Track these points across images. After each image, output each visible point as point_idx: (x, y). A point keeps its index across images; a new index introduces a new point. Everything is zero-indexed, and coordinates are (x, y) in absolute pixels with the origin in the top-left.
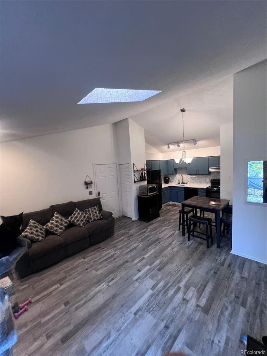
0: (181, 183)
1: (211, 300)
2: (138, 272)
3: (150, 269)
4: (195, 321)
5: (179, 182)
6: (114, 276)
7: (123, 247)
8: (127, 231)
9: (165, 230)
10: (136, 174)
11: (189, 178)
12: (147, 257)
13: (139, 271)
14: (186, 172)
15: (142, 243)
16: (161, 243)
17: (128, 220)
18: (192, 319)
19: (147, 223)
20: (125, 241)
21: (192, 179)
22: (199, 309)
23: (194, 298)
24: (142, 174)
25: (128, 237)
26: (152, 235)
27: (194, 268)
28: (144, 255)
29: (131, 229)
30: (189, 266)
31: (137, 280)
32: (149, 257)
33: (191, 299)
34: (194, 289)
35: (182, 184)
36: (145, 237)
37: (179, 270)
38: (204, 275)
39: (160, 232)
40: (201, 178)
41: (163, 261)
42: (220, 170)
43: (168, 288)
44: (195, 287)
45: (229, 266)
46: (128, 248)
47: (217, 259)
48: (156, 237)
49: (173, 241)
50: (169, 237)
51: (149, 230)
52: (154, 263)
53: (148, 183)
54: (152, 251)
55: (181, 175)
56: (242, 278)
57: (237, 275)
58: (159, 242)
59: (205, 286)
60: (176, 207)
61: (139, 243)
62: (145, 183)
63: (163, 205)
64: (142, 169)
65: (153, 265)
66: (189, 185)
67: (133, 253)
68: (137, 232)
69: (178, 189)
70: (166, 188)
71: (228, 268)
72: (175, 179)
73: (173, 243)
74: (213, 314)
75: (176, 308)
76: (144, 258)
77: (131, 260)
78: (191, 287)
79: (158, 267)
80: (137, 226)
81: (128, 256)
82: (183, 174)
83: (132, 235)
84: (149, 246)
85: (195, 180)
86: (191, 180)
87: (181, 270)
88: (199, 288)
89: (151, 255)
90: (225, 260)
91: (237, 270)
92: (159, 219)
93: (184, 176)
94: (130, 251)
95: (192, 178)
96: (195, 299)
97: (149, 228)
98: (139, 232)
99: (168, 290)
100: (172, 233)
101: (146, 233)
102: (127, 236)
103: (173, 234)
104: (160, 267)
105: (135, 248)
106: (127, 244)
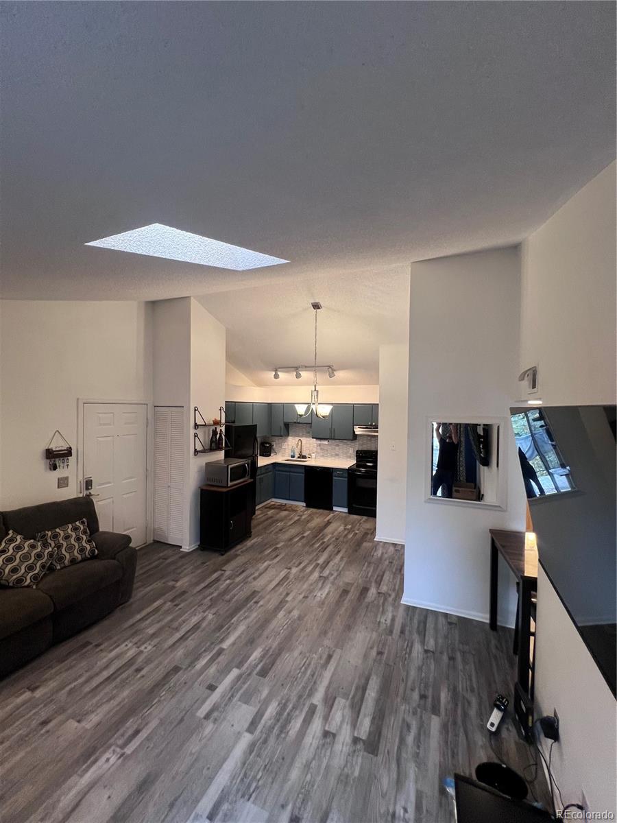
0: (297, 455)
1: (379, 717)
2: (209, 691)
3: (239, 677)
4: (354, 780)
5: (294, 453)
6: (140, 721)
7: (161, 629)
8: (171, 583)
9: (266, 569)
10: (200, 432)
11: (315, 445)
12: (230, 646)
13: (212, 688)
14: (309, 432)
15: (214, 610)
16: (261, 603)
17: (169, 552)
18: (347, 776)
19: (222, 555)
20: (168, 612)
21: (321, 449)
22: (358, 747)
23: (345, 724)
24: (215, 432)
25: (172, 601)
26: (238, 584)
27: (338, 651)
28: (222, 641)
29: (181, 575)
30: (327, 650)
31: (207, 717)
32: (234, 644)
33: (340, 727)
34: (344, 701)
35: (299, 457)
36: (219, 595)
37: (307, 662)
38: (360, 662)
39: (256, 574)
40: (338, 445)
41: (270, 648)
42: (377, 432)
43: (288, 714)
44: (345, 696)
45: (402, 632)
46: (177, 629)
47: (379, 622)
48: (246, 591)
49: (288, 594)
50: (278, 584)
51: (228, 573)
52: (249, 657)
53: (227, 456)
54: (242, 628)
55: (297, 439)
56: (426, 651)
57: (417, 648)
58: (257, 602)
59: (364, 689)
60: (285, 510)
61: (204, 612)
62: (221, 455)
63: (257, 508)
64: (217, 423)
65: (246, 665)
66: (315, 461)
67: (191, 643)
68: (197, 584)
69: (292, 470)
70: (266, 467)
71: (400, 636)
72: (285, 446)
73: (289, 598)
74: (386, 751)
75: (312, 761)
76: (220, 652)
77: (187, 661)
78: (337, 700)
79: (260, 666)
80: (197, 568)
81: (179, 653)
82: (302, 437)
83: (184, 593)
84: (232, 615)
85: (327, 450)
86: (319, 451)
87: (312, 663)
88: (354, 697)
89: (240, 637)
90: (393, 620)
91: (416, 637)
92: (249, 543)
93: (304, 440)
94: (181, 638)
95: (320, 445)
96: (349, 726)
97: (229, 569)
98: (203, 582)
99: (288, 721)
100: (283, 574)
101: (220, 582)
102: (171, 598)
103: (286, 577)
104: (265, 664)
105: (196, 627)
106: (172, 621)
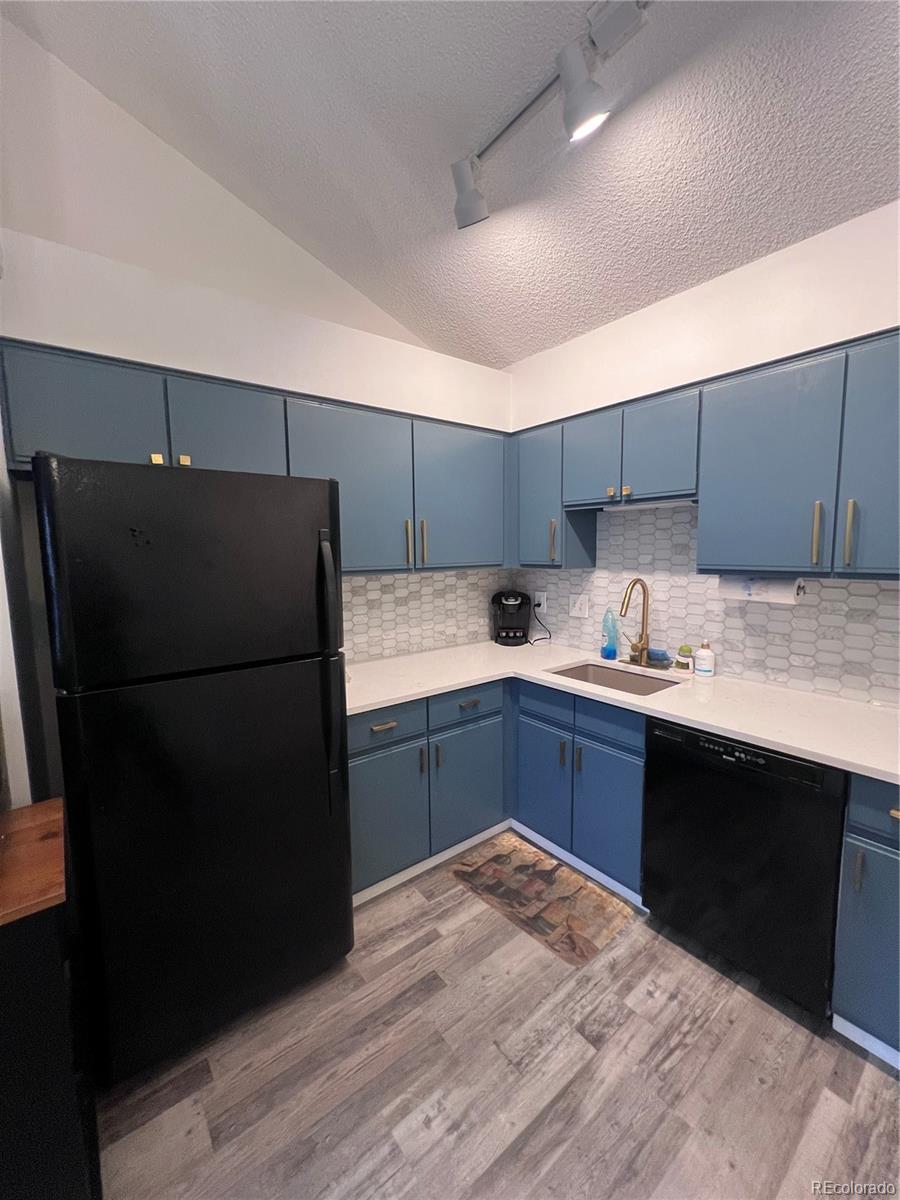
11: (717, 607)
14: (684, 548)
35: (634, 660)
55: (628, 577)
70: (462, 701)
82: (652, 567)
93: (660, 585)
95: (743, 609)
